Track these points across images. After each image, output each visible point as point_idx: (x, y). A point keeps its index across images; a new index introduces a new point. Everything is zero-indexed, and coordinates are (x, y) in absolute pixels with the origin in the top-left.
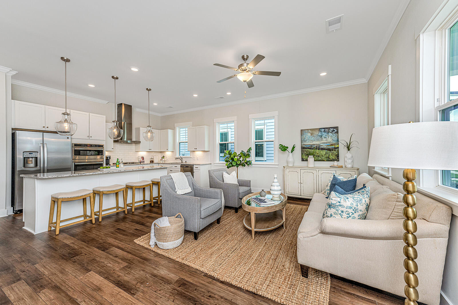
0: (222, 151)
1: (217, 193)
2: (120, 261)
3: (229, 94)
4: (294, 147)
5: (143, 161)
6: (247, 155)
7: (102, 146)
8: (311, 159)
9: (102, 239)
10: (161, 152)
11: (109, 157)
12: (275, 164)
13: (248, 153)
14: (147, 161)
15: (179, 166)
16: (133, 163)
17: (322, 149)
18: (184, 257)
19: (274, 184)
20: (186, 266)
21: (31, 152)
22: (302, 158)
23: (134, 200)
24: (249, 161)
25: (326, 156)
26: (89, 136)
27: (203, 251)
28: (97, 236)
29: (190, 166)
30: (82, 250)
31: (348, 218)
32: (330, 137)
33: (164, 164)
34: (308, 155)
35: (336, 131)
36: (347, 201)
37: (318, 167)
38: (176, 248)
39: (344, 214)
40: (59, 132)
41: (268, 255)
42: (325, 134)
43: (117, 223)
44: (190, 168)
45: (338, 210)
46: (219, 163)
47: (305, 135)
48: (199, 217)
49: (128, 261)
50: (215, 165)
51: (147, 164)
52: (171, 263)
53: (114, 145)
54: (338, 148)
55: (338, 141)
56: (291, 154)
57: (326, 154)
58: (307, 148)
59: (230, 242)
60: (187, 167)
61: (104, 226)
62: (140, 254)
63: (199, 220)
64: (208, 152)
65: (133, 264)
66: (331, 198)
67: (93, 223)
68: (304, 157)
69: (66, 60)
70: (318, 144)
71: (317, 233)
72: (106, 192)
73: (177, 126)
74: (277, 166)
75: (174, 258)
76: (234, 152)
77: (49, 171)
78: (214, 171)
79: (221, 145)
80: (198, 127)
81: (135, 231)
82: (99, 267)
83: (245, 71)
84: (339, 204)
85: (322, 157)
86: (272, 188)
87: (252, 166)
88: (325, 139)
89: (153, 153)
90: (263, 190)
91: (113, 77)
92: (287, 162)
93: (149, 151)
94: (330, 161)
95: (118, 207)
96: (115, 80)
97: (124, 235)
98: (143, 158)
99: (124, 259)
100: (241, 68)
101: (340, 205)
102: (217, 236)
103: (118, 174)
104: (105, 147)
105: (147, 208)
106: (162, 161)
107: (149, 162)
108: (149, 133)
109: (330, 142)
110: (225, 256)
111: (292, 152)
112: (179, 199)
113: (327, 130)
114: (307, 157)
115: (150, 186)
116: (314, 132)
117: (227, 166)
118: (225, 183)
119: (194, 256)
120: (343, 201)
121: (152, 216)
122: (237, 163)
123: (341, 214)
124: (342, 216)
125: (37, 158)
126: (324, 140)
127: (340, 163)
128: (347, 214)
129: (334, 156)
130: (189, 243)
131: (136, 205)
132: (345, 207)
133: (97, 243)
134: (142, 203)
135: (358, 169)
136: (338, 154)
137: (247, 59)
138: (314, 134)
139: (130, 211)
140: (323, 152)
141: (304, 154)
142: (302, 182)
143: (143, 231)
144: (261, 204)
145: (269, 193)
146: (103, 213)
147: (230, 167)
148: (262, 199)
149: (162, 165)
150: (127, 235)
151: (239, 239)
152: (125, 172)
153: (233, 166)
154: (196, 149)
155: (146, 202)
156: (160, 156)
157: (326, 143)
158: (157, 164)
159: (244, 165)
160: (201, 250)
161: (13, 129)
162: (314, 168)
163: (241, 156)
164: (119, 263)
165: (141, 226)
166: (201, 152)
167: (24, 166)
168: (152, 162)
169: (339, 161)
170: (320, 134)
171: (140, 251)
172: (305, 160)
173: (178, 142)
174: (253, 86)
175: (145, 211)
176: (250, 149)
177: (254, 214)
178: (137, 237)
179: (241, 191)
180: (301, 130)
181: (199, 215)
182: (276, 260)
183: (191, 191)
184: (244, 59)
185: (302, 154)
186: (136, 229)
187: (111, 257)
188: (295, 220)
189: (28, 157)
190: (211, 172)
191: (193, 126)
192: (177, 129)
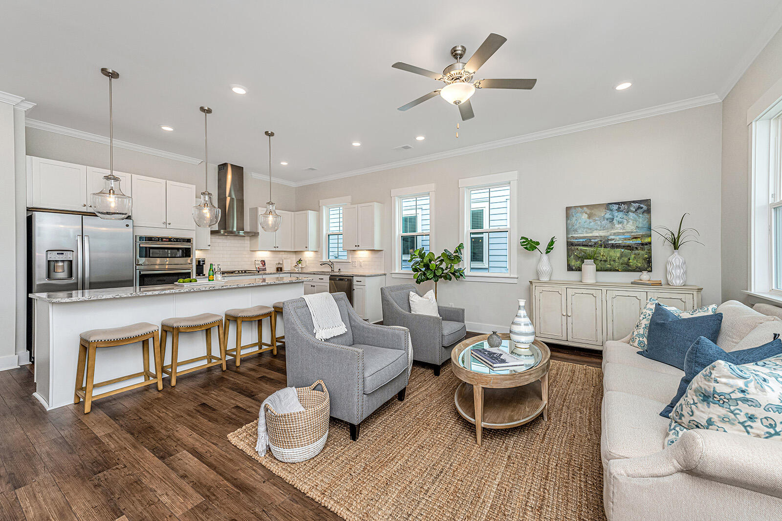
0: (405, 252)
1: (399, 337)
2: (189, 489)
3: (420, 138)
4: (552, 243)
5: (264, 267)
6: (455, 258)
7: (189, 241)
8: (589, 267)
9: (166, 429)
10: (295, 252)
11: (203, 261)
12: (512, 276)
13: (457, 254)
14: (271, 268)
15: (327, 278)
16: (245, 272)
17: (614, 246)
18: (327, 486)
19: (517, 320)
20: (329, 513)
21: (61, 252)
22: (568, 265)
23: (238, 344)
24: (459, 270)
25: (621, 261)
26: (165, 223)
27: (368, 471)
28: (160, 421)
29: (347, 278)
30: (122, 455)
31: (770, 437)
32: (631, 222)
33: (301, 273)
34: (582, 259)
35: (645, 207)
36: (767, 388)
37: (607, 283)
38: (312, 461)
39: (757, 424)
40: (99, 213)
41: (519, 495)
42: (621, 215)
43: (203, 391)
44: (347, 282)
45: (737, 411)
46: (400, 272)
47: (574, 219)
48: (361, 392)
49: (205, 490)
50: (393, 276)
51: (271, 274)
52: (297, 503)
53: (211, 238)
54: (650, 243)
55: (650, 229)
56: (545, 257)
57: (622, 256)
58: (579, 245)
59: (427, 450)
60: (340, 280)
61: (179, 397)
62: (234, 471)
63: (360, 398)
64: (380, 253)
65: (216, 500)
66: (713, 376)
67: (159, 389)
68: (573, 263)
69: (111, 73)
70: (605, 237)
71: (670, 468)
72: (185, 329)
73: (324, 205)
74: (515, 281)
75: (304, 489)
76: (429, 252)
77: (94, 285)
78: (392, 289)
79: (405, 239)
80: (363, 205)
81: (234, 410)
82: (142, 505)
83: (458, 80)
84: (741, 395)
85: (612, 263)
86: (515, 328)
87: (465, 280)
88: (620, 225)
89: (281, 253)
90: (494, 333)
91: (202, 109)
92: (538, 274)
93: (274, 249)
94: (631, 271)
95: (210, 357)
96: (206, 115)
97: (211, 419)
98: (263, 263)
99: (198, 485)
100: (448, 75)
101: (745, 400)
102: (399, 431)
103: (210, 292)
104: (194, 242)
105: (266, 359)
106: (298, 268)
107: (275, 271)
108: (271, 216)
109: (632, 232)
110: (419, 489)
111: (547, 252)
112: (319, 350)
113: (624, 206)
114: (579, 262)
115: (271, 317)
116: (595, 211)
117: (416, 280)
118: (413, 315)
119: (349, 485)
120: (756, 388)
121: (272, 377)
122: (435, 273)
123: (746, 425)
124: (748, 428)
125: (71, 261)
126: (618, 228)
127: (656, 275)
128: (766, 426)
129: (641, 261)
130: (339, 449)
131: (243, 352)
132: (762, 407)
133: (155, 438)
134: (256, 349)
135: (700, 290)
136: (650, 257)
137: (461, 56)
138: (595, 215)
139: (231, 365)
140: (616, 253)
141: (572, 257)
142: (569, 314)
143: (249, 412)
144: (495, 365)
145: (507, 337)
146: (179, 369)
147: (422, 281)
148: (494, 351)
149: (297, 275)
150: (216, 421)
151: (447, 442)
152: (222, 289)
153: (428, 279)
154: (358, 246)
155: (264, 347)
156: (294, 259)
157: (623, 234)
158: (288, 273)
159: (448, 276)
160: (365, 469)
161: (29, 210)
162: (597, 285)
163: (442, 261)
164: (185, 495)
165: (247, 398)
166: (367, 252)
167: (49, 276)
168: (279, 270)
169: (651, 271)
170: (608, 216)
171: (236, 464)
172: (574, 268)
173: (326, 234)
174: (473, 116)
175: (260, 365)
176: (461, 247)
177: (480, 389)
178: (235, 426)
179: (446, 332)
180: (568, 209)
181: (361, 387)
182: (541, 513)
183: (346, 330)
184: (456, 54)
185: (569, 256)
186: (237, 407)
187: (173, 475)
188: (565, 399)
189: (56, 261)
190: (387, 293)
191: (352, 204)
192: (324, 210)
